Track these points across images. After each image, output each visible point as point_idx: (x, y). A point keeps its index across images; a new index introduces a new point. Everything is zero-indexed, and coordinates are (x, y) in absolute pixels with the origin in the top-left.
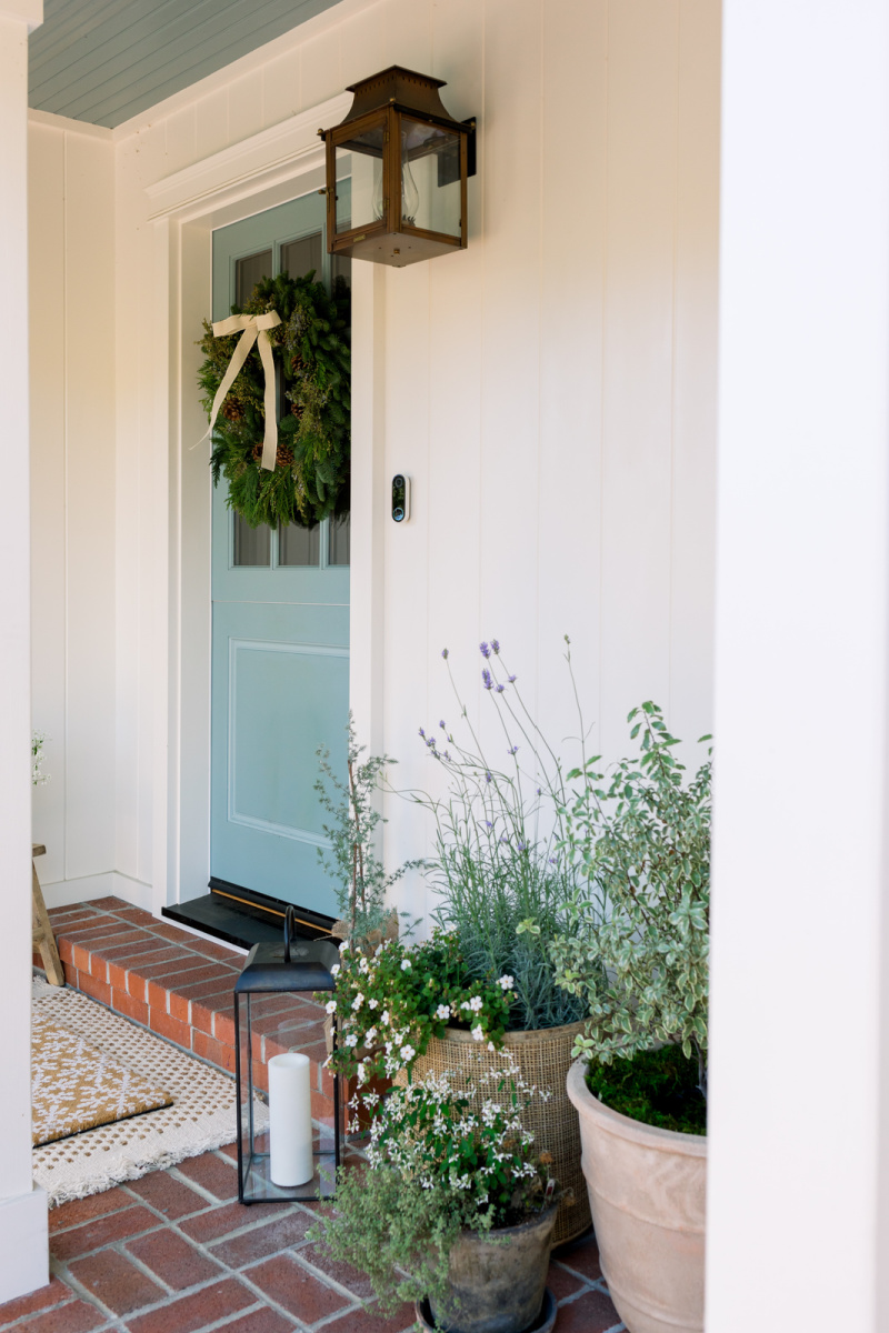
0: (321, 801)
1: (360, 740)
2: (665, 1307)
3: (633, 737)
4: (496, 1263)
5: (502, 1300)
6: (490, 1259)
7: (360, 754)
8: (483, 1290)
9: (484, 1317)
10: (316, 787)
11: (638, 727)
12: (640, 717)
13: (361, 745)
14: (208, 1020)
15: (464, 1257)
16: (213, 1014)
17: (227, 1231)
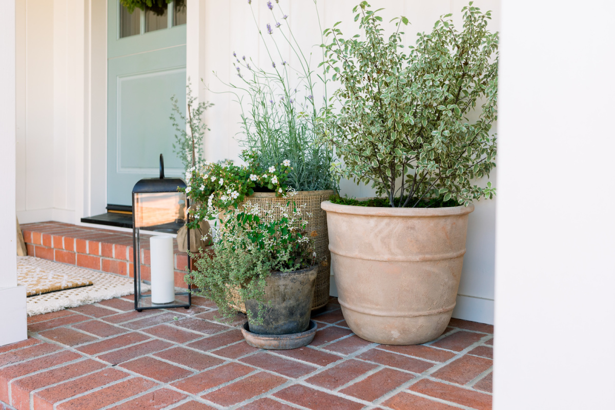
0: (174, 125)
1: (194, 95)
2: (378, 307)
3: (355, 21)
4: (289, 291)
5: (291, 312)
6: (285, 288)
7: (194, 102)
8: (281, 307)
9: (281, 322)
10: (171, 118)
11: (358, 15)
12: (359, 10)
13: (194, 97)
14: (111, 250)
15: (271, 288)
16: (114, 246)
17: (129, 320)
